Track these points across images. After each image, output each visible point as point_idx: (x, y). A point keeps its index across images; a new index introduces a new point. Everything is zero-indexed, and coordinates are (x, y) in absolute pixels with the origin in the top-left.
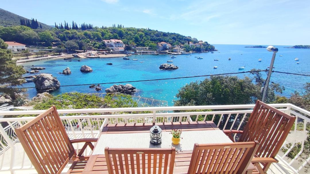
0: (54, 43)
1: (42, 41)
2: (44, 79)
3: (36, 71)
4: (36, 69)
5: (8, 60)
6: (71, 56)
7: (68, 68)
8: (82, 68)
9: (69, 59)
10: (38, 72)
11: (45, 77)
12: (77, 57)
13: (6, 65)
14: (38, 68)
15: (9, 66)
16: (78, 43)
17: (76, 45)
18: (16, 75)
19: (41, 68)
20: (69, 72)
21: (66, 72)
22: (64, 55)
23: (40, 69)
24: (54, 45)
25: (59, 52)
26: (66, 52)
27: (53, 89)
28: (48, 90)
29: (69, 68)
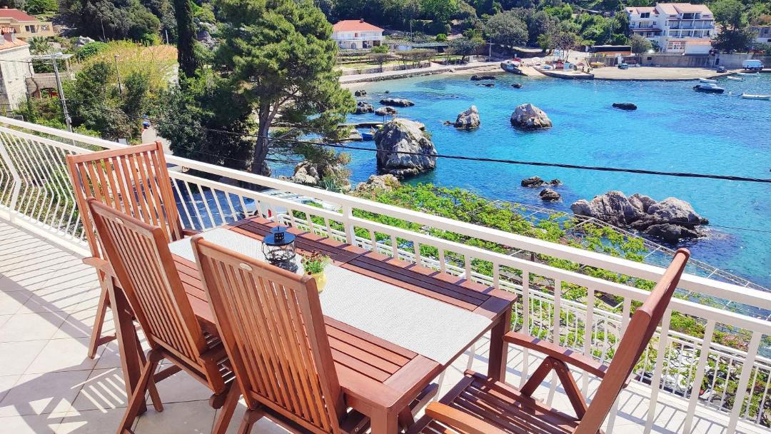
0: (455, 22)
1: (424, 17)
2: (398, 135)
3: (389, 110)
4: (392, 103)
5: (323, 70)
6: (495, 67)
7: (474, 108)
8: (517, 111)
9: (488, 79)
10: (394, 112)
11: (403, 130)
12: (516, 72)
13: (316, 83)
14: (396, 100)
15: (321, 88)
16: (528, 21)
17: (521, 29)
18: (333, 114)
19: (404, 101)
20: (473, 122)
21: (464, 121)
22: (476, 65)
23: (401, 105)
24: (457, 29)
25: (464, 52)
26: (483, 52)
27: (415, 169)
28: (402, 172)
29: (476, 110)
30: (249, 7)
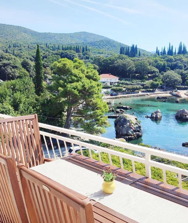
0: (149, 75)
1: (136, 72)
2: (125, 121)
3: (121, 110)
4: (122, 108)
5: (96, 94)
6: (167, 94)
7: (159, 110)
8: (178, 112)
9: (164, 99)
10: (123, 111)
11: (128, 119)
13: (92, 99)
14: (124, 106)
15: (94, 101)
16: (182, 74)
17: (179, 78)
18: (99, 112)
19: (128, 107)
20: (158, 116)
21: (154, 116)
22: (159, 93)
23: (126, 109)
24: (150, 78)
25: (154, 87)
26: (161, 88)
27: (133, 136)
28: (127, 137)
29: (160, 111)
30: (66, 68)
